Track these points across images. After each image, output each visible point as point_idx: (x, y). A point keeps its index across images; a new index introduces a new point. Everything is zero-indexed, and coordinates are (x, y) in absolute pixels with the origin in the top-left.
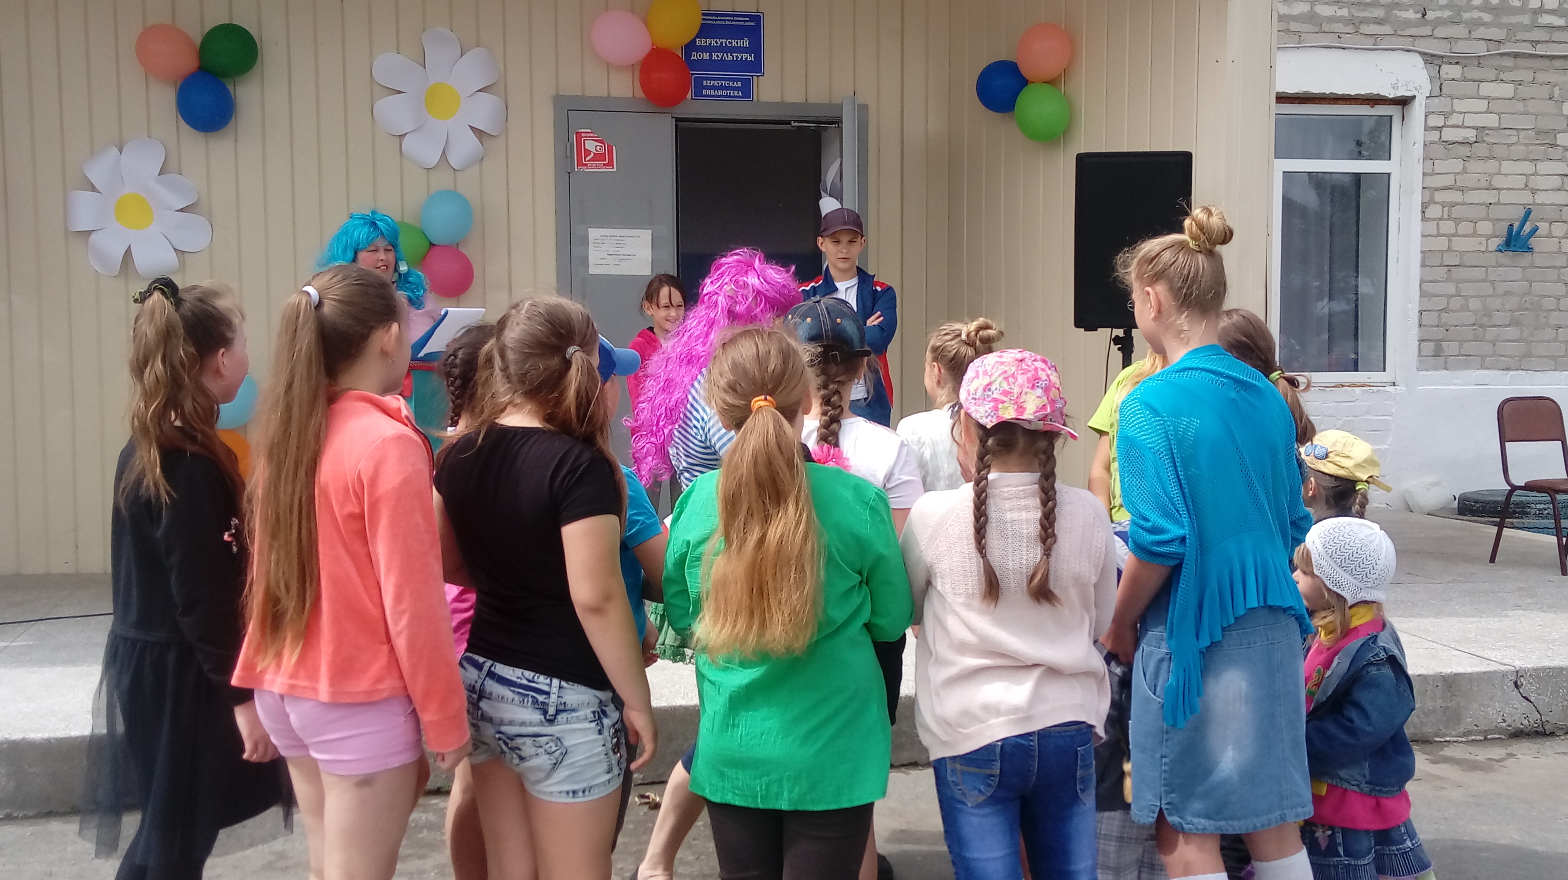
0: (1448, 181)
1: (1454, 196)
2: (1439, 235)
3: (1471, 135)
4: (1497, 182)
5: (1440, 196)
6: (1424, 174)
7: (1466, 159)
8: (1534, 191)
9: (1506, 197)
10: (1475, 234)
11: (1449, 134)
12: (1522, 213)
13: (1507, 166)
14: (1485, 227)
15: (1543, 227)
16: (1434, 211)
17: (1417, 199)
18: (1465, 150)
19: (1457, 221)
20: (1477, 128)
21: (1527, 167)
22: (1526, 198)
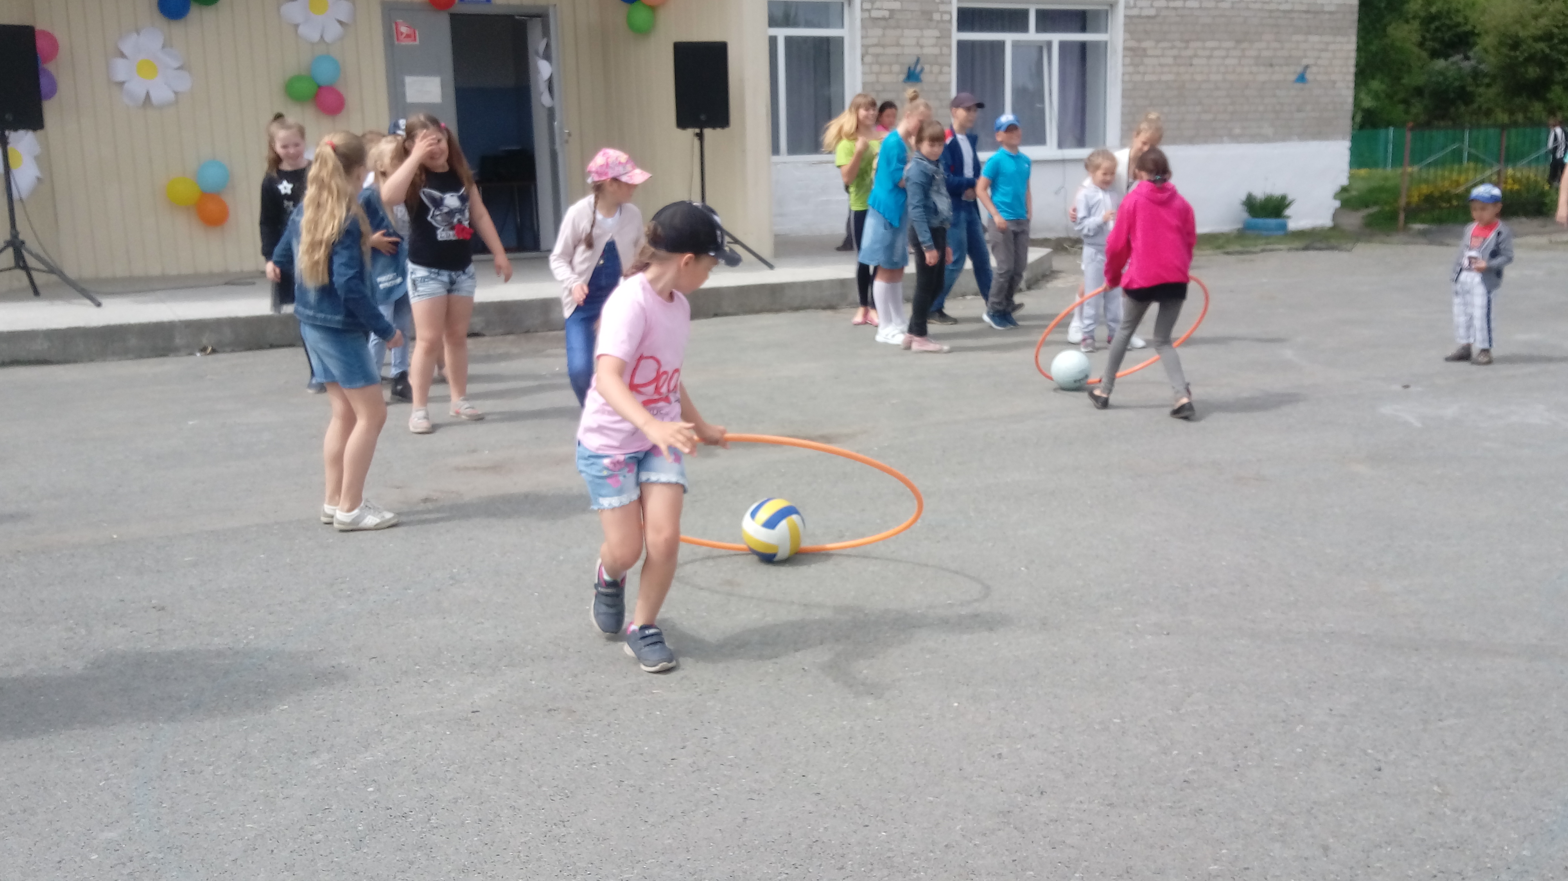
0: (875, 41)
1: (879, 50)
2: (872, 73)
3: (886, 14)
4: (902, 41)
5: (872, 50)
6: (862, 37)
7: (884, 28)
8: (922, 47)
9: (907, 51)
10: (891, 72)
11: (875, 14)
12: (914, 59)
13: (907, 32)
14: (896, 68)
15: (927, 68)
16: (868, 59)
17: (858, 52)
18: (883, 23)
19: (881, 64)
20: (889, 10)
21: (917, 33)
22: (917, 51)
